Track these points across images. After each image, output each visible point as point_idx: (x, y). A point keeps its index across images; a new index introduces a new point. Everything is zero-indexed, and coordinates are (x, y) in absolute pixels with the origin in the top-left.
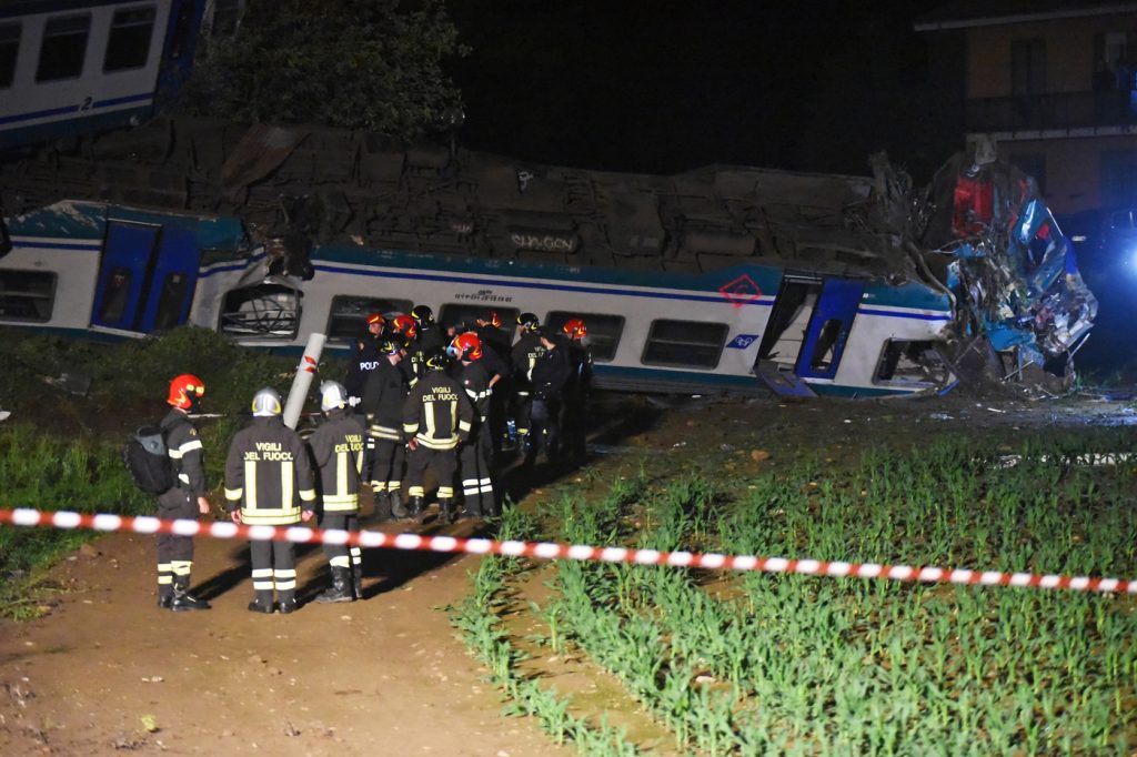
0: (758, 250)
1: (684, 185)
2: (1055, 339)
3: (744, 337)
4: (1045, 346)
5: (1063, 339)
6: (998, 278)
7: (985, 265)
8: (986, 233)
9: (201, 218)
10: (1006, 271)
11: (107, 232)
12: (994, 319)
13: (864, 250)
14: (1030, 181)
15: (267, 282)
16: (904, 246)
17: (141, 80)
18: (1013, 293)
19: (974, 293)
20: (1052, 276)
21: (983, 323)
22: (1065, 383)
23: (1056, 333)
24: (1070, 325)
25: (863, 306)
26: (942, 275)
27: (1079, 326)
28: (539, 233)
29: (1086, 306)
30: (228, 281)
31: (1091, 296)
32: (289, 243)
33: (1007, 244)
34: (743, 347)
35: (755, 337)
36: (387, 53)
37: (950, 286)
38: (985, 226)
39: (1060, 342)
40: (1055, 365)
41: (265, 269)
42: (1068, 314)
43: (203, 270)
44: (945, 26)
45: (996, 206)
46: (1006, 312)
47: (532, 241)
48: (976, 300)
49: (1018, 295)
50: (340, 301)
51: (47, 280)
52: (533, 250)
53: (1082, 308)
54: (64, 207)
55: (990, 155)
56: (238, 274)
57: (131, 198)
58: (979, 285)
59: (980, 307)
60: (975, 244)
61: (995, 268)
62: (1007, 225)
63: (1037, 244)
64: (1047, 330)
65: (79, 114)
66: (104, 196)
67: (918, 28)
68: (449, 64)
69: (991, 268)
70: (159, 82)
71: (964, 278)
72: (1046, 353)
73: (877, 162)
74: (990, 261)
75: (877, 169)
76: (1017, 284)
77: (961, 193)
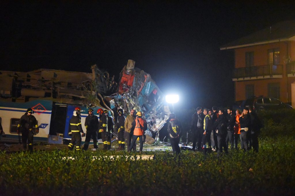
0: (46, 96)
2: (155, 127)
3: (43, 124)
4: (151, 129)
5: (157, 127)
6: (128, 105)
7: (123, 101)
13: (81, 96)
14: (148, 75)
16: (96, 95)
20: (159, 106)
22: (155, 141)
24: (160, 122)
25: (82, 114)
26: (109, 104)
27: (162, 122)
34: (43, 128)
35: (47, 125)
37: (111, 108)
40: (154, 135)
42: (161, 119)
45: (134, 83)
55: (132, 66)
61: (128, 102)
62: (138, 89)
67: (221, 49)
69: (126, 102)
71: (116, 105)
72: (152, 132)
73: (93, 67)
74: (126, 100)
75: (93, 70)
76: (136, 108)
77: (123, 78)
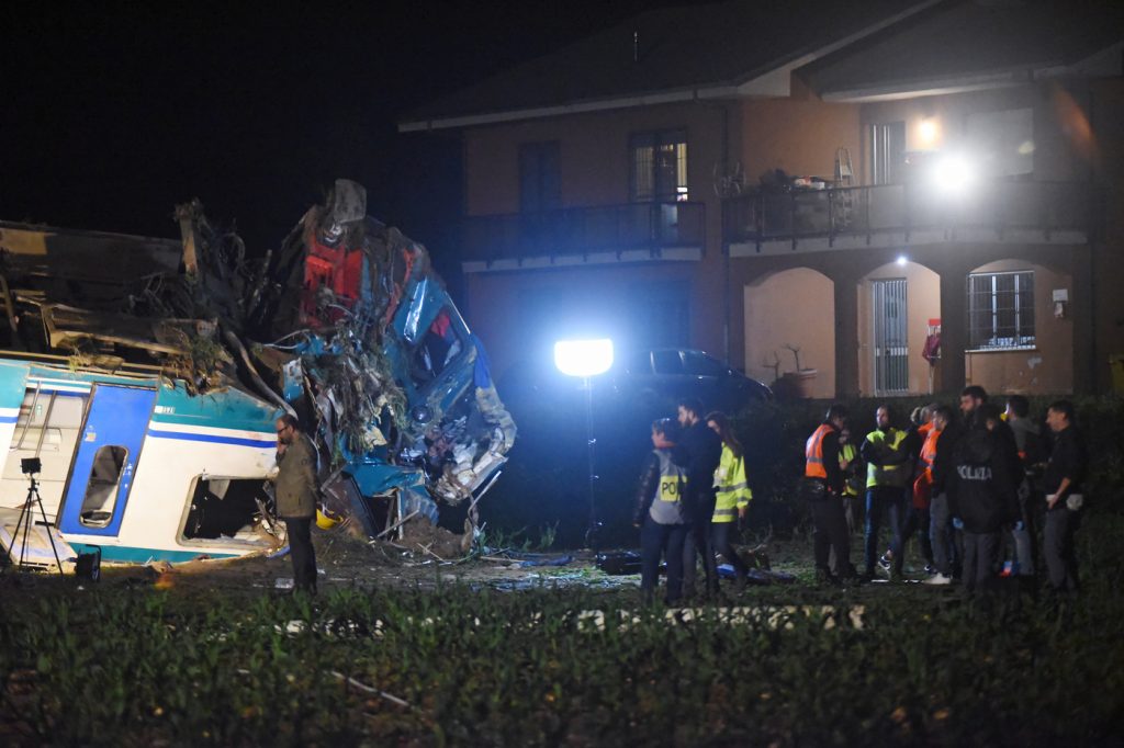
2: (453, 480)
4: (439, 489)
5: (465, 479)
6: (359, 384)
7: (340, 367)
8: (349, 323)
10: (375, 376)
12: (356, 449)
13: (155, 342)
14: (419, 251)
16: (219, 337)
18: (385, 408)
19: (323, 408)
20: (455, 391)
21: (339, 453)
22: (463, 543)
23: (455, 472)
24: (476, 460)
25: (154, 426)
26: (275, 380)
27: (487, 460)
29: (498, 431)
31: (507, 419)
33: (379, 341)
37: (289, 397)
38: (347, 312)
39: (460, 484)
40: (452, 516)
42: (474, 445)
44: (437, 124)
45: (366, 284)
46: (374, 437)
48: (327, 418)
49: (392, 413)
53: (493, 435)
55: (356, 209)
58: (331, 396)
59: (334, 428)
60: (329, 336)
61: (357, 371)
62: (383, 314)
63: (432, 340)
64: (439, 466)
67: (403, 128)
69: (349, 371)
71: (309, 385)
72: (443, 504)
73: (186, 215)
74: (350, 361)
75: (185, 226)
76: (391, 396)
77: (315, 263)
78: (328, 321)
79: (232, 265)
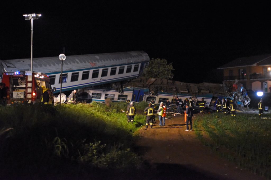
0: (210, 92)
1: (200, 85)
2: (245, 103)
3: (208, 103)
5: (246, 103)
7: (237, 94)
9: (144, 89)
10: (240, 95)
11: (133, 90)
12: (238, 101)
13: (222, 92)
14: (242, 85)
15: (152, 96)
16: (227, 92)
17: (137, 73)
18: (241, 98)
20: (244, 96)
21: (237, 101)
22: (247, 109)
26: (232, 96)
27: (248, 102)
28: (183, 90)
30: (147, 96)
31: (249, 98)
32: (155, 92)
33: (239, 92)
36: (165, 70)
38: (237, 90)
40: (245, 106)
41: (151, 95)
43: (144, 95)
44: (221, 68)
45: (238, 87)
46: (240, 100)
47: (183, 91)
50: (160, 98)
51: (126, 96)
52: (183, 92)
53: (248, 100)
54: (129, 87)
55: (237, 81)
56: (148, 95)
57: (136, 86)
58: (237, 97)
59: (237, 99)
60: (236, 92)
62: (239, 90)
63: (243, 92)
64: (244, 102)
65: (131, 77)
66: (133, 86)
67: (218, 69)
68: (172, 71)
70: (139, 73)
72: (244, 105)
75: (223, 83)
77: (234, 86)
78: (235, 90)
79: (227, 86)
